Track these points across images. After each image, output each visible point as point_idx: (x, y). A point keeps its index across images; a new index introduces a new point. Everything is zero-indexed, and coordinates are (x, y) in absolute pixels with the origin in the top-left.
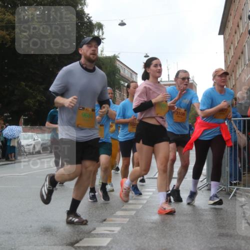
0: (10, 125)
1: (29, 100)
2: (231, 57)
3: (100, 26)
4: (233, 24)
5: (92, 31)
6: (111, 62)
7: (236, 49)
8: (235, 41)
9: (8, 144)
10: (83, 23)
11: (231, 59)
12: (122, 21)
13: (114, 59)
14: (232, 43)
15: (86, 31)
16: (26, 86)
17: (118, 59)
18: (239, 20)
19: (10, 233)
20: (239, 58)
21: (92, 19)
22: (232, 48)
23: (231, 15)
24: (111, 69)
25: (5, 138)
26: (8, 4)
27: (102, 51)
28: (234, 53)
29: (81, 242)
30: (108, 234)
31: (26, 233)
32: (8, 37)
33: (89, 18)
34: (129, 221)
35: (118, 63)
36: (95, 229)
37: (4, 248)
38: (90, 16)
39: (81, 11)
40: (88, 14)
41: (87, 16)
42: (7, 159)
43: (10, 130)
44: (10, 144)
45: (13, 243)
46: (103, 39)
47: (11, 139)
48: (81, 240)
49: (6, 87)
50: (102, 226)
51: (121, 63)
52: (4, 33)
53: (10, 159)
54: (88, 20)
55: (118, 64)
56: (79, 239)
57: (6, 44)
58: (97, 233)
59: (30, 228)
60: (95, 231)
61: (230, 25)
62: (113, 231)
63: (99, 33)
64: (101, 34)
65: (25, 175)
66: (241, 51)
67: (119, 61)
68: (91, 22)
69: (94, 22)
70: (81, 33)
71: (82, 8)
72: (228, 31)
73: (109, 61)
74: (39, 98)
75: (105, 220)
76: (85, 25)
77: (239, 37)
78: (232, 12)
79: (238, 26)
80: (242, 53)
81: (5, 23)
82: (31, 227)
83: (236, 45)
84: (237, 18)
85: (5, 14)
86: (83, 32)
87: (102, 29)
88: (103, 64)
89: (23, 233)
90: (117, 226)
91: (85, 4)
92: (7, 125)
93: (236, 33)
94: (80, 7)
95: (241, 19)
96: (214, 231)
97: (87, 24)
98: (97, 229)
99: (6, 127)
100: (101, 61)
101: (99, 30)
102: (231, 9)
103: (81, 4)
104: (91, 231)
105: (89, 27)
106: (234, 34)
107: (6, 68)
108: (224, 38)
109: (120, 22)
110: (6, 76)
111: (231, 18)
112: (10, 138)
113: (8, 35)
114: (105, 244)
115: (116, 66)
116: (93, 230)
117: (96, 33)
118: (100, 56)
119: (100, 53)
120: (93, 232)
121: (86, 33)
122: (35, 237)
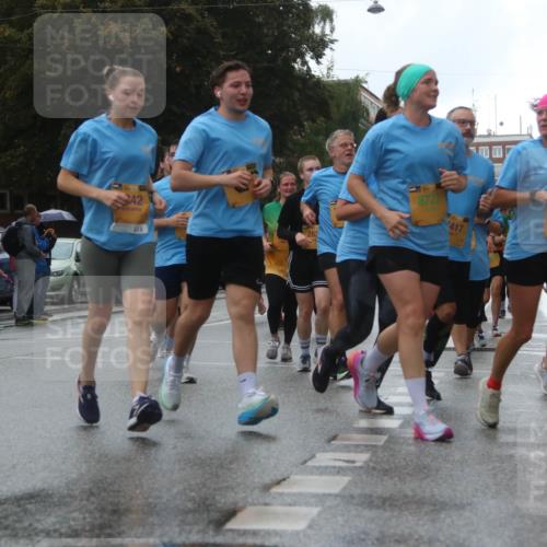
3: (326, 14)
5: (308, 24)
6: (349, 92)
10: (289, 7)
12: (376, 3)
13: (355, 86)
15: (296, 23)
17: (364, 85)
24: (349, 107)
27: (329, 69)
29: (284, 483)
30: (340, 468)
34: (387, 441)
35: (364, 94)
36: (313, 456)
37: (119, 491)
46: (332, 42)
48: (284, 480)
50: (327, 451)
51: (372, 94)
55: (364, 97)
56: (280, 478)
58: (317, 464)
60: (313, 460)
62: (353, 462)
63: (323, 28)
64: (327, 31)
67: (367, 90)
68: (307, 7)
69: (314, 5)
70: (285, 28)
73: (346, 90)
75: (334, 438)
76: (294, 10)
86: (290, 27)
87: (331, 21)
88: (332, 98)
90: (361, 452)
97: (297, 8)
98: (318, 455)
100: (329, 91)
101: (325, 22)
104: (305, 462)
105: (302, 15)
109: (371, 4)
114: (336, 490)
115: (361, 102)
116: (310, 459)
117: (317, 29)
118: (325, 79)
119: (325, 72)
120: (310, 463)
121: (297, 29)
122: (184, 469)
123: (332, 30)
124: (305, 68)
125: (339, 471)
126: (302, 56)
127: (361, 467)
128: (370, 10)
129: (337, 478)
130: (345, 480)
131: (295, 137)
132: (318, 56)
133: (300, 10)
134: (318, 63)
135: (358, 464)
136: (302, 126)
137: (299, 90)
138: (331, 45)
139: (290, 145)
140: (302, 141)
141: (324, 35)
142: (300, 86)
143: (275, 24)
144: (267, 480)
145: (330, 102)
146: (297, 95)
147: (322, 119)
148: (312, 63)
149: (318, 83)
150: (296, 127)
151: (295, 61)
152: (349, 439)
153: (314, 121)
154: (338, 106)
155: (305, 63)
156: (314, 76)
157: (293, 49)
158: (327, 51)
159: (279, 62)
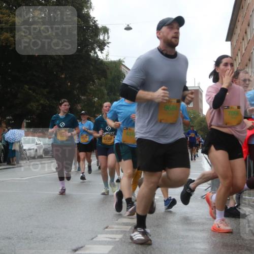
0: (12, 129)
1: (32, 104)
2: (238, 64)
3: (106, 30)
4: (240, 30)
5: (97, 35)
6: (116, 66)
7: (243, 56)
8: (242, 48)
9: (10, 148)
10: (89, 27)
11: (238, 66)
12: (128, 25)
13: (119, 64)
14: (239, 50)
15: (91, 35)
16: (30, 89)
17: (123, 63)
18: (247, 27)
19: (10, 238)
20: (247, 66)
21: (97, 22)
22: (239, 54)
23: (239, 21)
24: (116, 74)
25: (7, 142)
26: (13, 6)
27: (107, 55)
28: (241, 60)
29: (82, 249)
30: (109, 241)
31: (26, 239)
32: (12, 39)
33: (95, 21)
34: (131, 229)
36: (97, 236)
38: (96, 19)
39: (86, 14)
40: (94, 18)
41: (93, 20)
42: (9, 163)
43: (13, 134)
44: (12, 148)
45: (13, 249)
46: (108, 43)
47: (13, 143)
48: (82, 247)
49: (9, 90)
50: (103, 234)
51: (126, 67)
52: (8, 35)
53: (12, 163)
54: (93, 23)
55: (123, 69)
56: (80, 246)
57: (10, 46)
58: (98, 240)
59: (31, 234)
60: (97, 238)
61: (238, 31)
62: (115, 239)
63: (104, 37)
64: (106, 38)
65: (26, 180)
66: (248, 58)
67: (124, 66)
68: (96, 26)
69: (100, 26)
71: (88, 11)
72: (235, 38)
73: (114, 66)
74: (42, 102)
75: (107, 228)
76: (91, 28)
77: (246, 43)
78: (240, 18)
79: (246, 33)
80: (250, 60)
81: (9, 24)
82: (31, 232)
83: (244, 51)
84: (245, 25)
85: (9, 16)
86: (88, 36)
87: (108, 33)
88: (108, 69)
89: (23, 239)
90: (119, 234)
91: (91, 7)
92: (9, 128)
93: (243, 39)
94: (86, 10)
95: (249, 25)
96: (217, 241)
97: (92, 28)
98: (99, 236)
99: (8, 130)
100: (106, 66)
101: (105, 34)
102: (239, 16)
103: (87, 8)
104: (93, 239)
105: (94, 31)
106: (241, 41)
107: (9, 70)
108: (231, 44)
109: (126, 26)
110: (10, 79)
111: (239, 25)
112: (12, 141)
113: (12, 37)
114: (106, 252)
115: (121, 71)
116: (95, 237)
117: (101, 37)
118: (105, 60)
119: (105, 57)
120: (94, 239)
121: (92, 37)
122: (35, 243)
123: (108, 38)
124: (96, 55)
125: (108, 243)
126: (94, 49)
127: (118, 241)
128: (125, 29)
129: (108, 246)
130: (110, 247)
131: (91, 87)
132: (102, 50)
133: (94, 29)
134: (102, 53)
135: (117, 240)
136: (94, 81)
137: (92, 65)
138: (108, 45)
139: (89, 91)
140: (94, 89)
141: (105, 40)
142: (93, 63)
143: (82, 35)
144: (74, 247)
145: (107, 71)
146: (92, 67)
147: (104, 79)
148: (99, 53)
149: (101, 62)
150: (91, 82)
151: (91, 52)
152: (113, 228)
153: (100, 79)
154: (111, 73)
155: (95, 53)
156: (100, 59)
157: (90, 47)
158: (106, 47)
159: (84, 52)
